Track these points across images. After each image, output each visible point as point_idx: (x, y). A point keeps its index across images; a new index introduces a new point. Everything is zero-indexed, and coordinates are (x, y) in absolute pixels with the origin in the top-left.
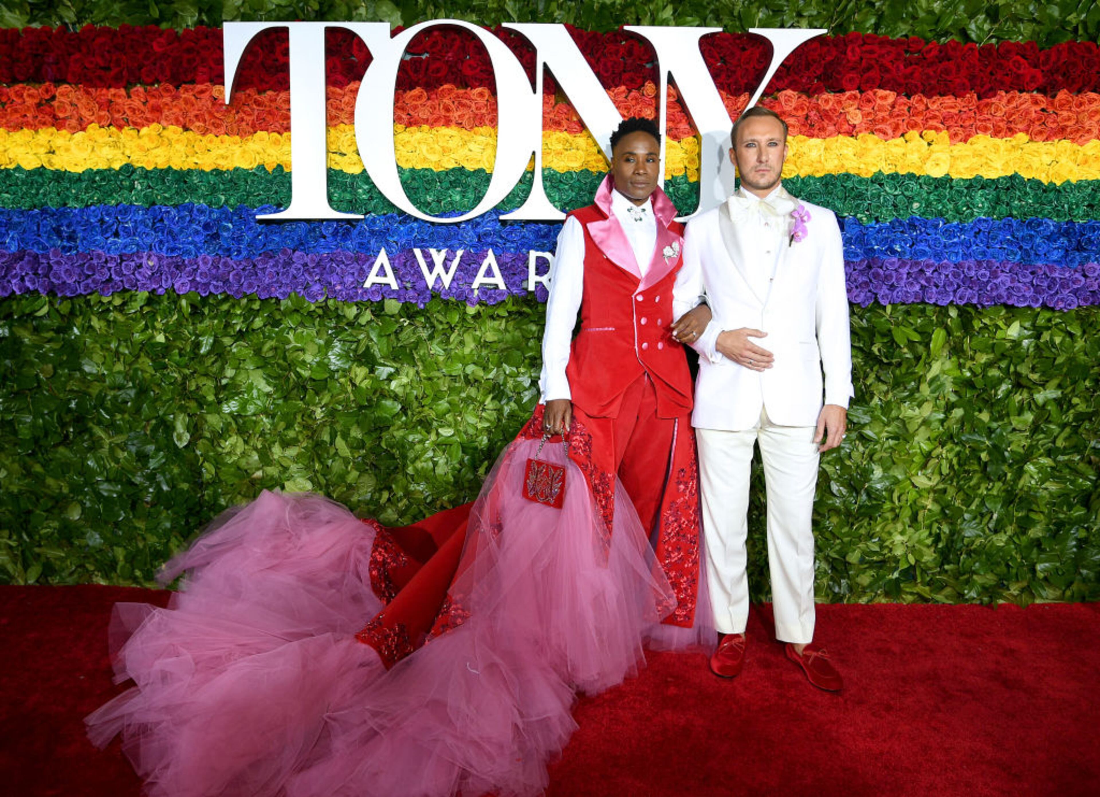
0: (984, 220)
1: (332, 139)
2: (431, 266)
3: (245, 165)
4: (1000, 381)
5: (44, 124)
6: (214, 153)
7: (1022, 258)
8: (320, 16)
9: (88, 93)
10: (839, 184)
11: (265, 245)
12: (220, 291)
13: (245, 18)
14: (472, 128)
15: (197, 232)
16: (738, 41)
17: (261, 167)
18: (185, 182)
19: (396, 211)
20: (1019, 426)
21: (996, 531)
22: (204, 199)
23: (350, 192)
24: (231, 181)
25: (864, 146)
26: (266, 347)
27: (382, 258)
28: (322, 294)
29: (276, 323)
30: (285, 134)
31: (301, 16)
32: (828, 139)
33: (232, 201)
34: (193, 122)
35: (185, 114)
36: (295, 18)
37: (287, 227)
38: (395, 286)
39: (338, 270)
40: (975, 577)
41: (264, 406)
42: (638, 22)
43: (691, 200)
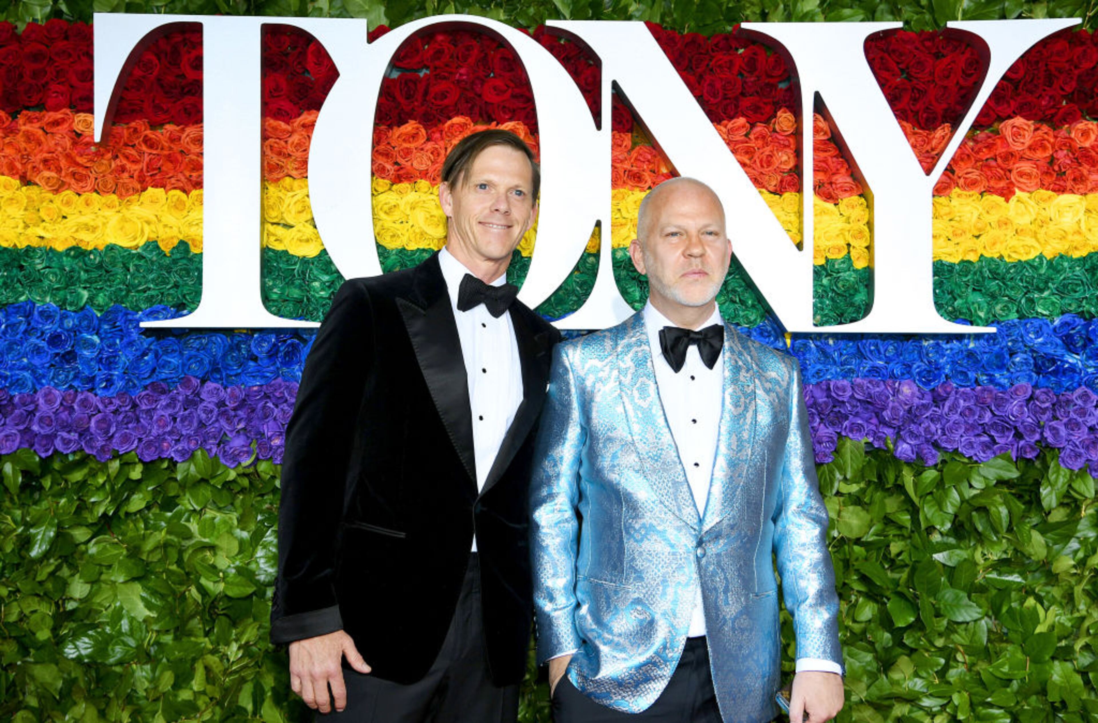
1: (271, 202)
3: (124, 243)
6: (72, 221)
8: (253, 7)
11: (153, 371)
12: (73, 447)
13: (133, 7)
15: (38, 350)
16: (928, 44)
17: (153, 245)
18: (21, 268)
22: (53, 295)
23: (300, 287)
24: (100, 266)
26: (149, 545)
28: (249, 453)
29: (169, 503)
30: (194, 193)
31: (224, 7)
32: (1091, 196)
33: (101, 299)
34: (39, 171)
35: (25, 157)
36: (216, 11)
37: (194, 343)
41: (140, 647)
42: (764, 18)
43: (860, 298)
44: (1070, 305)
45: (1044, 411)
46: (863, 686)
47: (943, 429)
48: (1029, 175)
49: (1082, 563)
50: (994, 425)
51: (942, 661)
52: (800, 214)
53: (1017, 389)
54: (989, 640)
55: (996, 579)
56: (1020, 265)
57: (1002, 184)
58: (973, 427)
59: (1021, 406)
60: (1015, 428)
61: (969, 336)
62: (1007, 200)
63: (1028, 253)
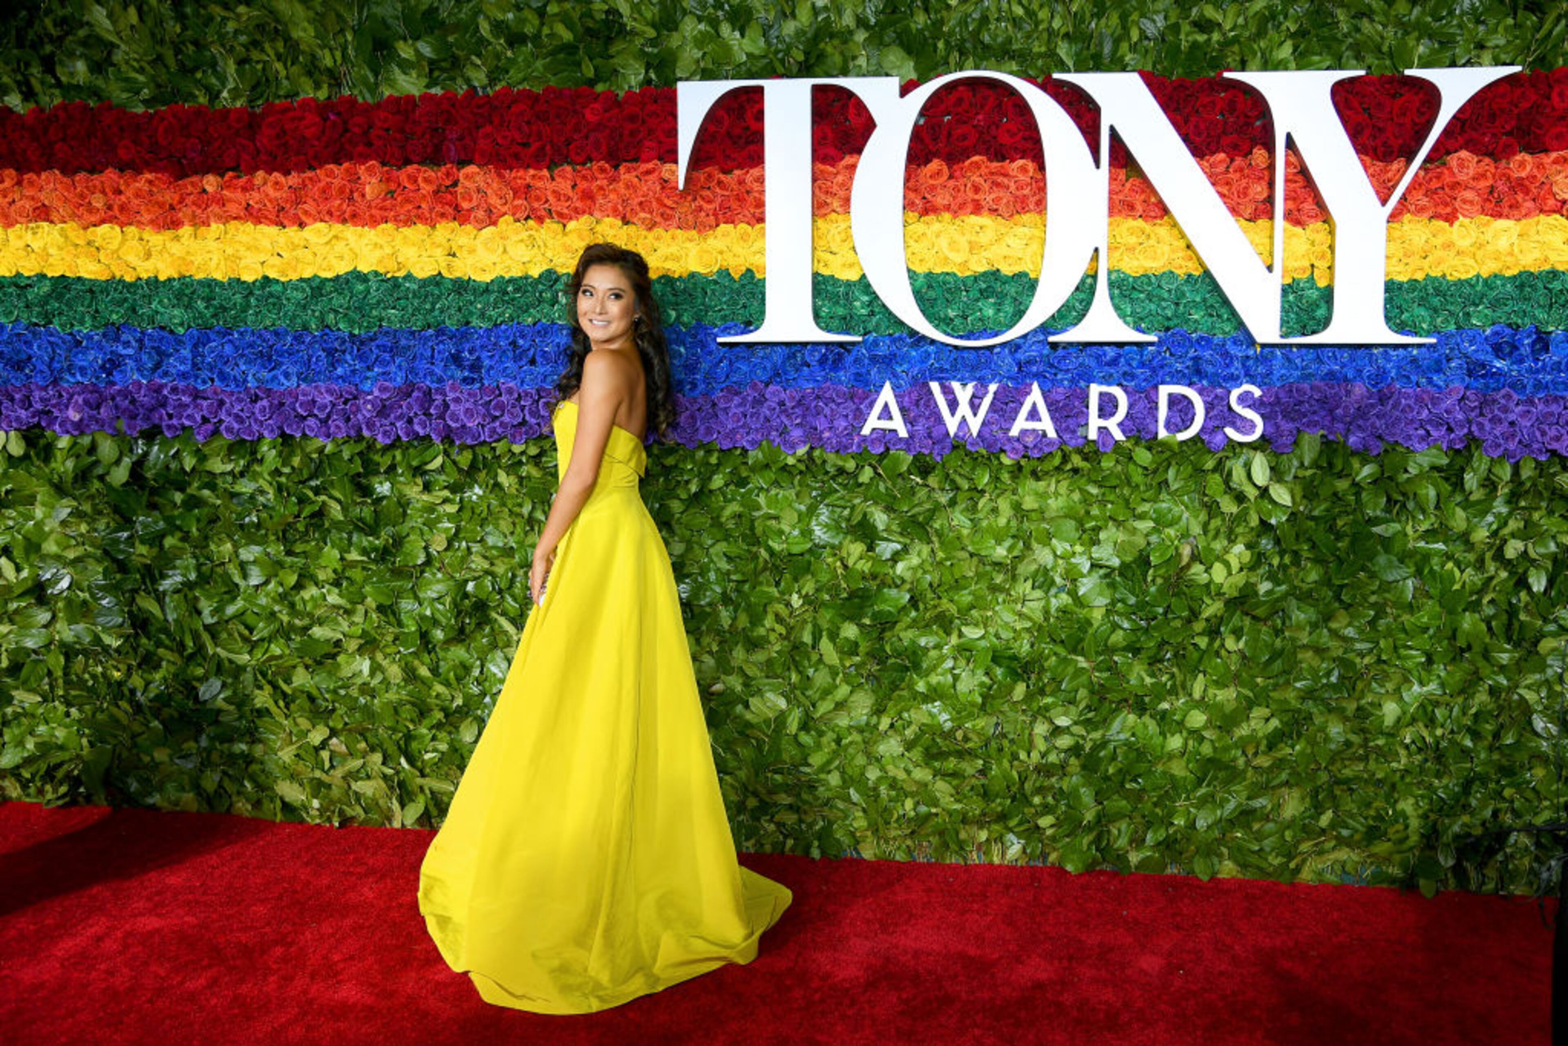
1: (820, 233)
2: (953, 405)
3: (702, 270)
5: (443, 215)
6: (663, 254)
8: (804, 70)
9: (501, 176)
10: (1540, 285)
11: (728, 375)
13: (707, 75)
14: (1012, 216)
16: (1387, 86)
17: (725, 273)
19: (906, 331)
23: (844, 306)
24: (684, 291)
26: (727, 514)
27: (887, 395)
28: (804, 443)
29: (742, 482)
30: (758, 226)
31: (780, 69)
32: (1524, 221)
33: (685, 319)
34: (636, 213)
35: (625, 201)
36: (773, 73)
37: (759, 354)
38: (903, 433)
39: (827, 411)
41: (724, 594)
42: (1243, 66)
43: (1321, 312)
44: (1500, 317)
45: (1473, 409)
46: (1306, 633)
47: (1386, 424)
48: (1471, 203)
49: (1494, 534)
50: (1430, 421)
51: (1374, 613)
52: (1271, 237)
53: (1451, 390)
54: (1414, 597)
55: (1422, 547)
56: (1460, 283)
57: (1448, 210)
58: (1412, 421)
59: (1454, 405)
60: (1448, 424)
61: (1412, 345)
62: (1451, 225)
63: (1467, 272)
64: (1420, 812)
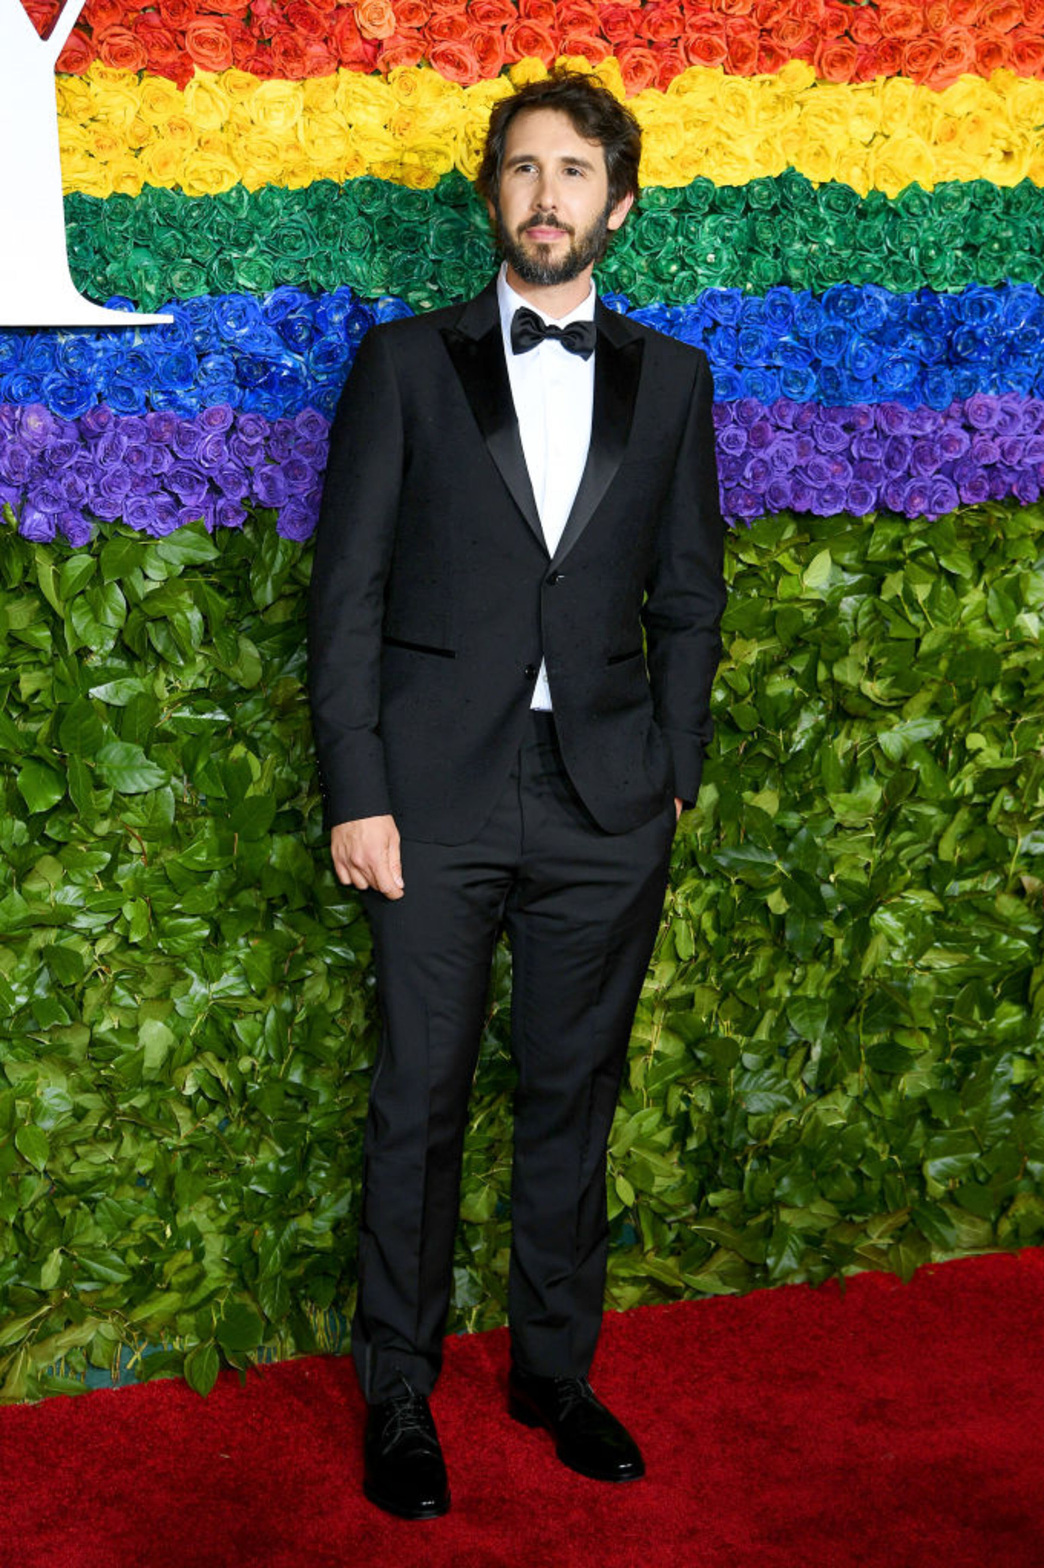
0: (726, 298)
4: (797, 706)
7: (822, 391)
20: (851, 819)
21: (822, 1090)
25: (408, 102)
32: (312, 82)
40: (786, 1216)
44: (287, 272)
45: (253, 450)
47: (96, 486)
48: (214, 43)
50: (177, 477)
51: (108, 856)
53: (211, 415)
54: (178, 817)
55: (188, 720)
56: (207, 203)
57: (174, 56)
58: (144, 480)
59: (218, 443)
60: (210, 480)
61: (132, 328)
62: (182, 87)
63: (219, 183)
64: (224, 1221)
